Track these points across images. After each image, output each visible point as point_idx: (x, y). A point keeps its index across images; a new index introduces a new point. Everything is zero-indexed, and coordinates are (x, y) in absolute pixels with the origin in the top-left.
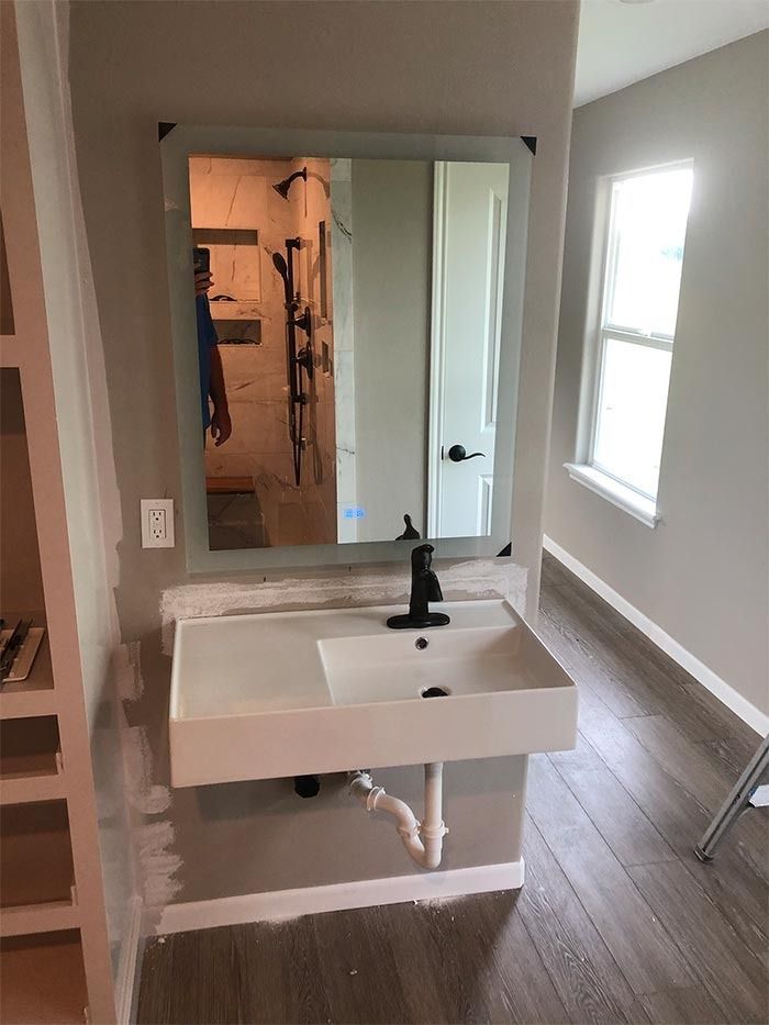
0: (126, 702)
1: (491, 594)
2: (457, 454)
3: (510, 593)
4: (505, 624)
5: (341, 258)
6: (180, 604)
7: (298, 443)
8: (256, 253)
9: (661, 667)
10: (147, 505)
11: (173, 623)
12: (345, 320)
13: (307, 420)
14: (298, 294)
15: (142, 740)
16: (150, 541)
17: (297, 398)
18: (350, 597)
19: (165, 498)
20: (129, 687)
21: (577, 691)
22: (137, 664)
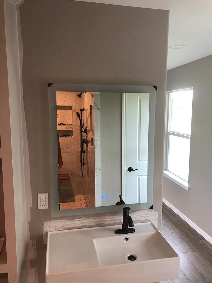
0: (31, 260)
1: (148, 221)
2: (130, 169)
3: (153, 220)
4: (153, 232)
5: (97, 114)
6: (49, 227)
7: (83, 164)
8: (72, 112)
9: (193, 234)
10: (40, 195)
11: (47, 233)
12: (98, 132)
13: (85, 157)
14: (83, 123)
15: (36, 273)
16: (40, 207)
17: (83, 152)
18: (103, 223)
19: (46, 193)
20: (32, 255)
21: (179, 259)
22: (35, 247)
